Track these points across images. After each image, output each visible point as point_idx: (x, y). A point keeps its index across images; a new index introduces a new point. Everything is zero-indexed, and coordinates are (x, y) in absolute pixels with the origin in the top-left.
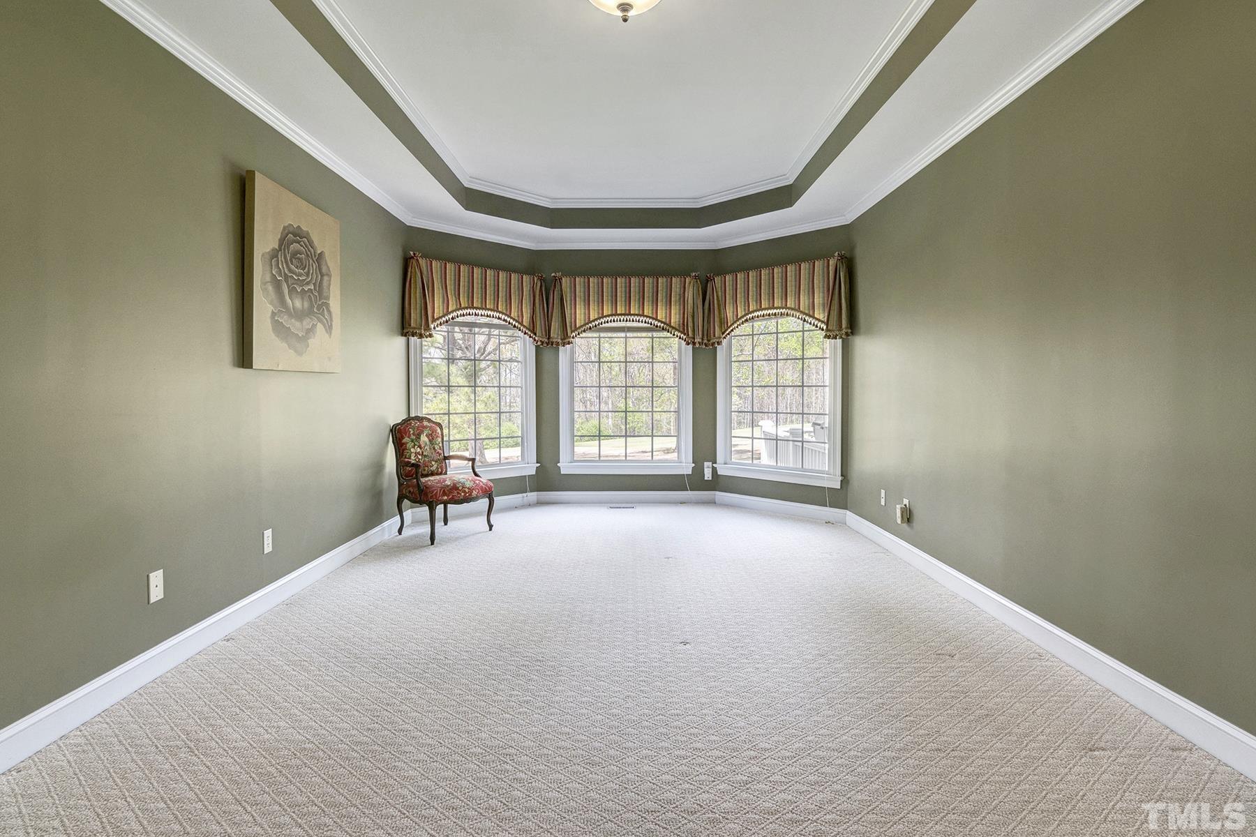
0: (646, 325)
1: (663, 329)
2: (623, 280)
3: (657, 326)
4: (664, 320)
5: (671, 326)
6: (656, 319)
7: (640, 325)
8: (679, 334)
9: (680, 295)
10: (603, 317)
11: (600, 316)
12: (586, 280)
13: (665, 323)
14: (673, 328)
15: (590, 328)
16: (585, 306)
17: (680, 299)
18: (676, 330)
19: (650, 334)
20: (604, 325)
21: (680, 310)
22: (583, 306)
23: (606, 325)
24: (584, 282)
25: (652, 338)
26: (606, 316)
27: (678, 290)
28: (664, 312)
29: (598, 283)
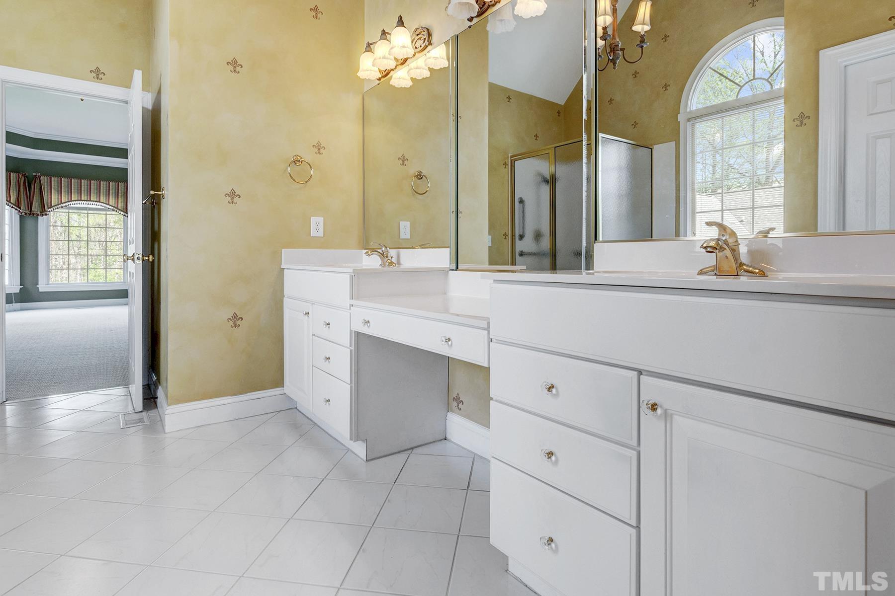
0: (102, 207)
1: (113, 210)
2: (86, 181)
3: (109, 208)
4: (113, 205)
5: (118, 209)
6: (108, 204)
7: (100, 207)
8: (123, 213)
9: (124, 192)
10: (71, 201)
11: (69, 200)
12: (59, 179)
13: (114, 207)
14: (120, 210)
15: (62, 207)
16: (58, 194)
17: (124, 194)
18: (121, 211)
19: (105, 213)
20: (72, 206)
21: (124, 200)
22: (56, 194)
23: (74, 206)
24: (58, 180)
25: (106, 214)
26: (73, 201)
27: (123, 190)
28: (114, 200)
29: (68, 182)
